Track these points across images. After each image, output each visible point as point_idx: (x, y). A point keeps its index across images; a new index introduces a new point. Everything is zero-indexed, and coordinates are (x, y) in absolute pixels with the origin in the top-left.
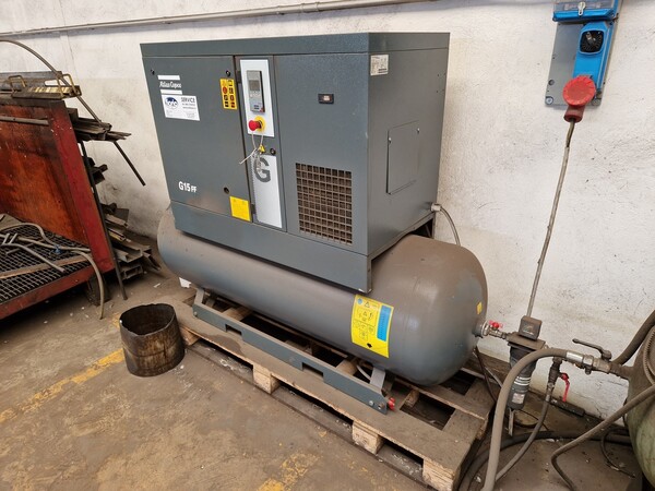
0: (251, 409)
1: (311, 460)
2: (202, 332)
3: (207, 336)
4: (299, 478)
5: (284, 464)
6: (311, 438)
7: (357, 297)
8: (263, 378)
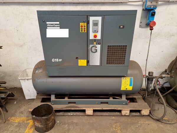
0: (91, 122)
1: (118, 124)
2: (60, 108)
3: (63, 108)
4: (120, 130)
5: (114, 129)
6: (112, 120)
7: (122, 78)
8: (89, 112)
